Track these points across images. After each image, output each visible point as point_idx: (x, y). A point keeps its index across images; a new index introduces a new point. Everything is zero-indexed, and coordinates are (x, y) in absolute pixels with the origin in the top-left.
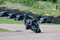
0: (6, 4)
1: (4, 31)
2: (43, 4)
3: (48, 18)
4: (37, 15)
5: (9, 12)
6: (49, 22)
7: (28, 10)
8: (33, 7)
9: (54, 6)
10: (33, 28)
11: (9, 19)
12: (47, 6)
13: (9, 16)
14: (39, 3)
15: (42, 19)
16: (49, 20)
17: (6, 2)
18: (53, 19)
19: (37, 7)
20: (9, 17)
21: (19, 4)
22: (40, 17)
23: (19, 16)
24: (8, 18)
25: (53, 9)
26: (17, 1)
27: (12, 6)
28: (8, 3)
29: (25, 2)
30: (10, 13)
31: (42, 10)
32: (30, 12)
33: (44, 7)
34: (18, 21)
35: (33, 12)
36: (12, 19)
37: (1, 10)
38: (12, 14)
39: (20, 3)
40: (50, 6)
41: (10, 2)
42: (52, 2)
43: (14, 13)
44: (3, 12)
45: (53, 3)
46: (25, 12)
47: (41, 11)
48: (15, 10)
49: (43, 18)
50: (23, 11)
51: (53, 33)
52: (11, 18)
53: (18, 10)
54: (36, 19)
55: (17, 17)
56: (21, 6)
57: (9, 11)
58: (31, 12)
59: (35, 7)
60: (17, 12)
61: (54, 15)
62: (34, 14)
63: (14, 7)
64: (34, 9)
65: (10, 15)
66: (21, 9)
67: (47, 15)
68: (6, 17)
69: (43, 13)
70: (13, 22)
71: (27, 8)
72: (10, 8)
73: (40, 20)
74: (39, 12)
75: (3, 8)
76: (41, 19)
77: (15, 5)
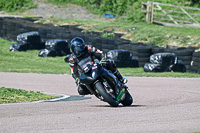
0: (36, 7)
1: (28, 96)
2: (160, 8)
3: (177, 55)
4: (139, 44)
5: (46, 34)
6: (180, 68)
8: (126, 17)
9: (196, 14)
11: (46, 58)
12: (173, 14)
13: (48, 47)
14: (145, 6)
15: (156, 58)
16: (178, 62)
17: (35, 3)
18: (194, 58)
19: (139, 17)
20: (47, 51)
21: (79, 7)
22: (151, 52)
24: (42, 56)
25: (194, 25)
27: (57, 16)
28: (44, 5)
29: (98, 2)
30: (50, 38)
31: (155, 28)
32: (116, 34)
33: (163, 19)
35: (127, 36)
36: (57, 59)
37: (21, 27)
38: (56, 41)
39: (82, 4)
40: (182, 15)
42: (190, 3)
43: (63, 38)
44: (25, 36)
45: (191, 5)
46: (98, 34)
47: (152, 32)
48: (67, 27)
49: (160, 55)
50: (94, 33)
51: (195, 104)
52: (52, 54)
53: (75, 28)
54: (137, 58)
56: (87, 16)
57: (47, 32)
58: (120, 35)
59: (132, 19)
61: (196, 45)
62: (128, 42)
63: (64, 17)
64: (130, 25)
65: (51, 43)
66: (86, 24)
67: (174, 44)
68: (37, 51)
69: (160, 39)
70: (60, 69)
71: (105, 22)
72: (48, 21)
73: (149, 61)
74: (145, 36)
76: (152, 58)
77: (66, 13)
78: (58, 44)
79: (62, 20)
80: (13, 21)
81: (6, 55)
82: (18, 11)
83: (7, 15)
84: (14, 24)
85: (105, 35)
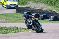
0: (29, 4)
5: (32, 11)
7: (51, 10)
8: (56, 6)
10: (34, 28)
13: (33, 15)
17: (29, 2)
21: (42, 3)
23: (42, 16)
26: (40, 1)
27: (35, 6)
29: (48, 2)
32: (53, 11)
34: (42, 20)
35: (56, 11)
37: (25, 10)
39: (43, 3)
41: (33, 2)
43: (37, 13)
46: (48, 11)
48: (39, 9)
50: (46, 11)
53: (41, 9)
55: (40, 16)
58: (54, 11)
59: (58, 6)
60: (41, 11)
62: (57, 13)
63: (38, 6)
64: (57, 8)
66: (44, 8)
71: (50, 7)
72: (33, 8)
75: (27, 8)
77: (38, 5)
78: (36, 14)
79: (37, 7)
80: (23, 8)
81: (21, 18)
82: (24, 5)
83: (21, 6)
84: (23, 9)
85: (50, 11)
